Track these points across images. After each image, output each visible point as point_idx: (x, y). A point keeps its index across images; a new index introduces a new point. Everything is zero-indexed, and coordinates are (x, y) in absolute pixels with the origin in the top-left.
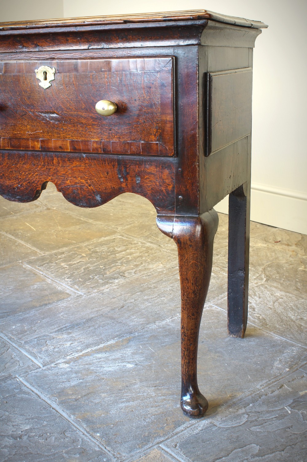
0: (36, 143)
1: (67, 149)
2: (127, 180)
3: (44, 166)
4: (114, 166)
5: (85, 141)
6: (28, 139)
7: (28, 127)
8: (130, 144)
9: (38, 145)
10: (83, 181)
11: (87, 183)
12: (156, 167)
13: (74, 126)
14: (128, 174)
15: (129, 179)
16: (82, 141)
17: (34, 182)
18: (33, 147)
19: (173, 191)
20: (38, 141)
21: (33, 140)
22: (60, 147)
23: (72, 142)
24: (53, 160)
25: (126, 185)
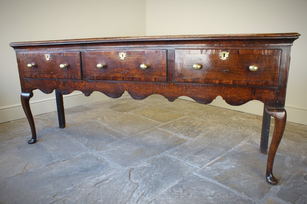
0: (217, 81)
1: (231, 83)
2: (255, 95)
3: (218, 90)
4: (250, 90)
5: (239, 81)
6: (213, 80)
7: (214, 75)
8: (259, 82)
9: (217, 82)
10: (235, 96)
11: (237, 96)
12: (268, 90)
13: (235, 75)
14: (255, 93)
15: (256, 95)
16: (238, 81)
17: (213, 96)
18: (215, 83)
19: (274, 99)
20: (217, 80)
21: (215, 80)
22: (228, 83)
23: (233, 81)
24: (223, 88)
25: (255, 97)
